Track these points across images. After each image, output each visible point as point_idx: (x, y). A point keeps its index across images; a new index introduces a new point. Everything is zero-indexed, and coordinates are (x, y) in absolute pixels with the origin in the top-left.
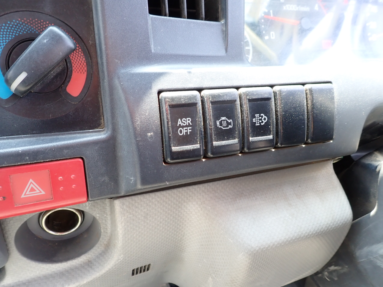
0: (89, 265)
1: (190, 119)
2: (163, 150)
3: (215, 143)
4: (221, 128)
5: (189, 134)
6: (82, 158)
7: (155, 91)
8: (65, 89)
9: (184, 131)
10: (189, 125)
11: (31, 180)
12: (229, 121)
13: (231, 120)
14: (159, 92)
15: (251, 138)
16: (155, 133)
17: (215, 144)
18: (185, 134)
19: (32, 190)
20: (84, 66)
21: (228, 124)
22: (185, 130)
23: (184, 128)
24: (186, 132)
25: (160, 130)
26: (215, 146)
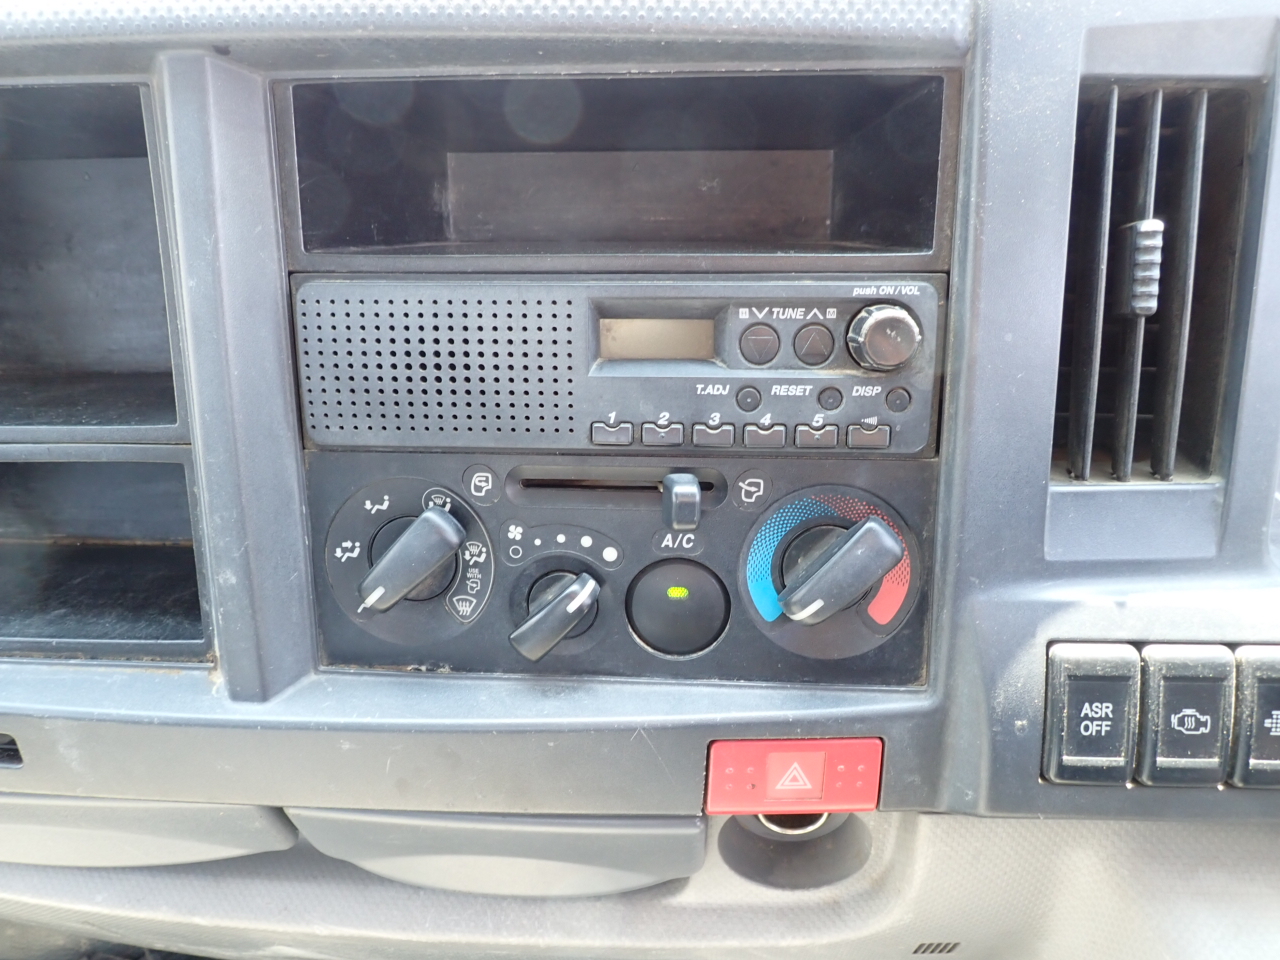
0: (835, 908)
1: (1110, 705)
2: (1043, 754)
3: (1161, 760)
4: (1180, 731)
5: (1103, 734)
6: (881, 739)
7: (1041, 640)
8: (866, 610)
9: (1093, 728)
10: (1107, 718)
11: (796, 765)
12: (1203, 719)
13: (1208, 717)
14: (1050, 644)
15: (1252, 762)
16: (1032, 723)
17: (1162, 762)
18: (1094, 734)
19: (795, 779)
20: (905, 573)
21: (1199, 724)
22: (1097, 725)
23: (1095, 723)
24: (1097, 731)
25: (1041, 718)
26: (1161, 768)
